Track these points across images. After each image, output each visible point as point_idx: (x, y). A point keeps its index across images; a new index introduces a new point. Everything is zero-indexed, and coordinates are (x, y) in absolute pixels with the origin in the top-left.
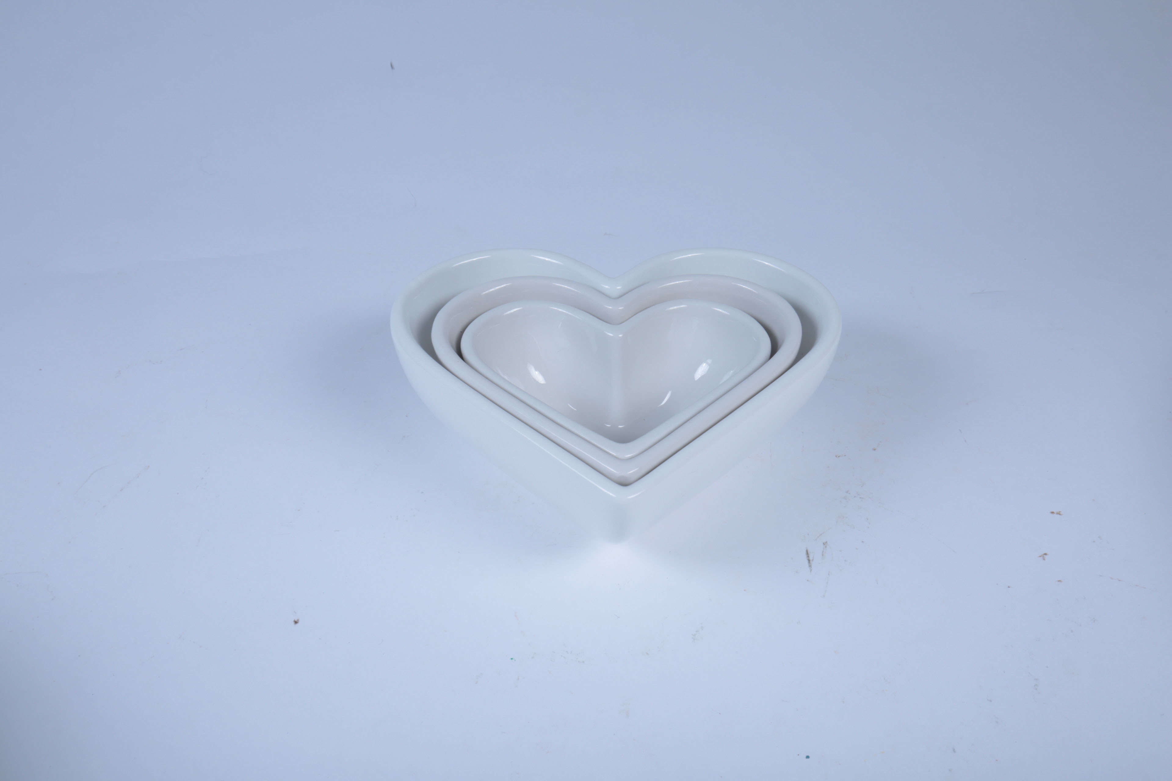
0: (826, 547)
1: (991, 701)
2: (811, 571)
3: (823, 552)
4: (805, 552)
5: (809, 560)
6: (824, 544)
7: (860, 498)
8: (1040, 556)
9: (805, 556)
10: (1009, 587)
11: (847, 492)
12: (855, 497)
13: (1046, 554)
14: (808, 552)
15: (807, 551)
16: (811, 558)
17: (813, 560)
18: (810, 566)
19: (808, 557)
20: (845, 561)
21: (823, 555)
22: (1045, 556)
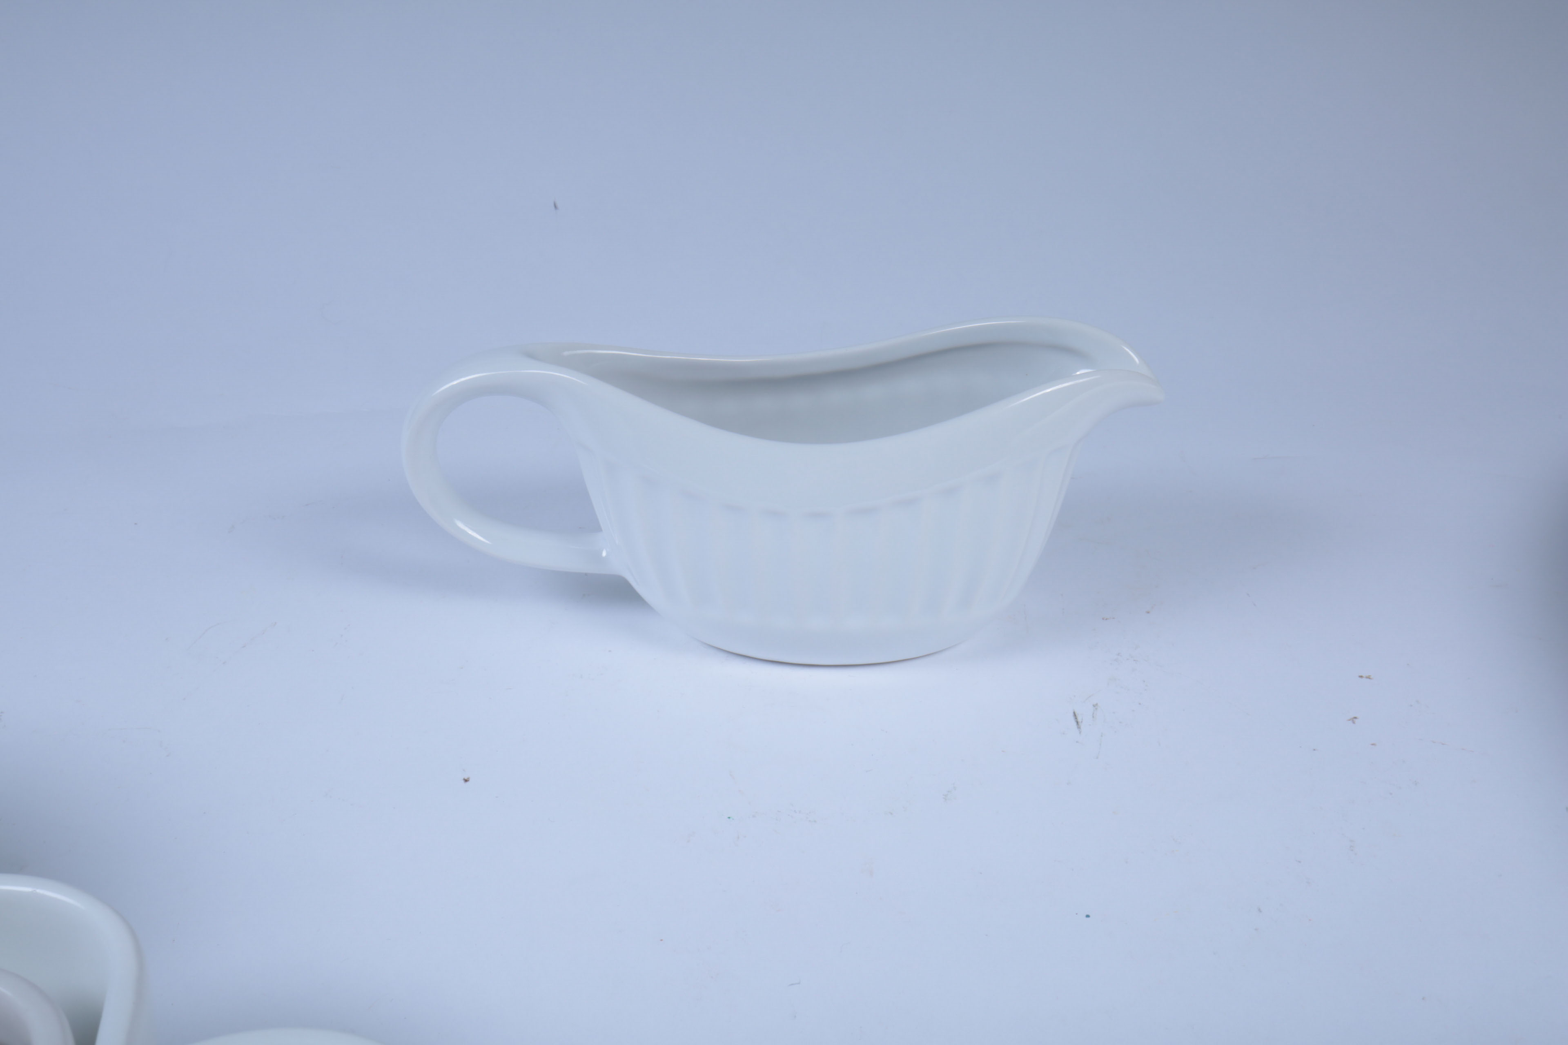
0: (1096, 709)
1: (1300, 862)
2: (1080, 733)
3: (1093, 714)
4: (1072, 714)
5: (1077, 722)
6: (1094, 706)
7: (1135, 660)
8: (1349, 720)
9: (1072, 718)
10: (1314, 750)
11: (1118, 654)
12: (1128, 659)
13: (1355, 718)
14: (1076, 713)
15: (1074, 713)
16: (1079, 720)
17: (1082, 722)
18: (1079, 728)
19: (1076, 718)
20: (1120, 722)
21: (1093, 717)
22: (1354, 720)
